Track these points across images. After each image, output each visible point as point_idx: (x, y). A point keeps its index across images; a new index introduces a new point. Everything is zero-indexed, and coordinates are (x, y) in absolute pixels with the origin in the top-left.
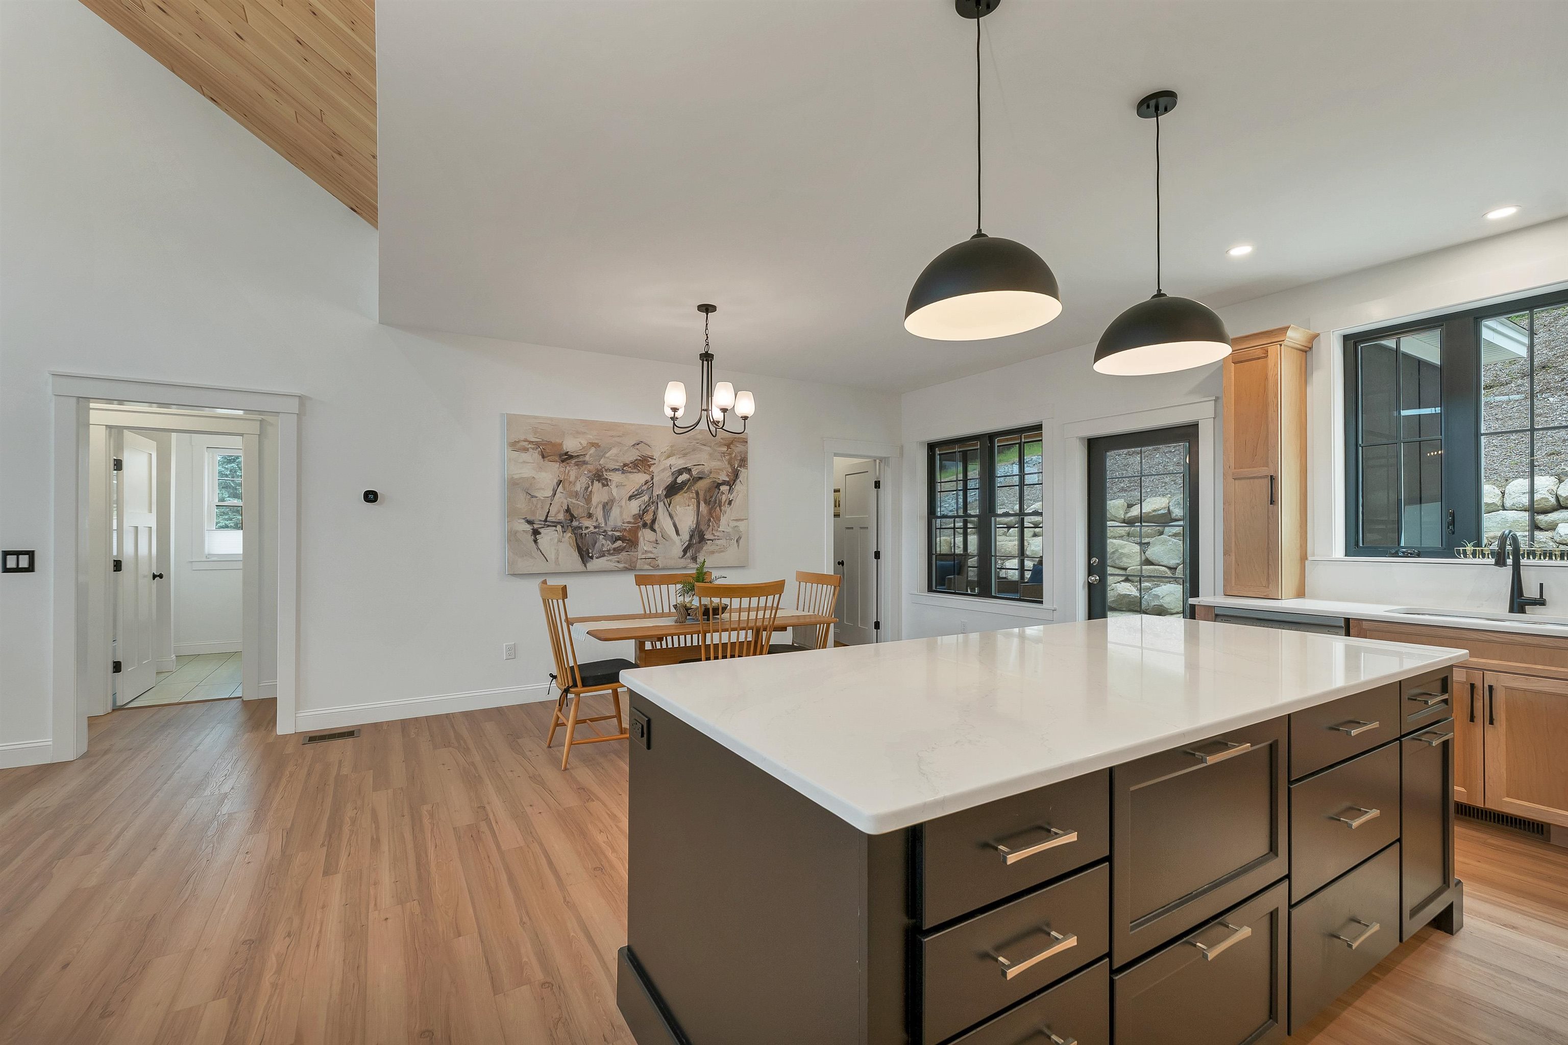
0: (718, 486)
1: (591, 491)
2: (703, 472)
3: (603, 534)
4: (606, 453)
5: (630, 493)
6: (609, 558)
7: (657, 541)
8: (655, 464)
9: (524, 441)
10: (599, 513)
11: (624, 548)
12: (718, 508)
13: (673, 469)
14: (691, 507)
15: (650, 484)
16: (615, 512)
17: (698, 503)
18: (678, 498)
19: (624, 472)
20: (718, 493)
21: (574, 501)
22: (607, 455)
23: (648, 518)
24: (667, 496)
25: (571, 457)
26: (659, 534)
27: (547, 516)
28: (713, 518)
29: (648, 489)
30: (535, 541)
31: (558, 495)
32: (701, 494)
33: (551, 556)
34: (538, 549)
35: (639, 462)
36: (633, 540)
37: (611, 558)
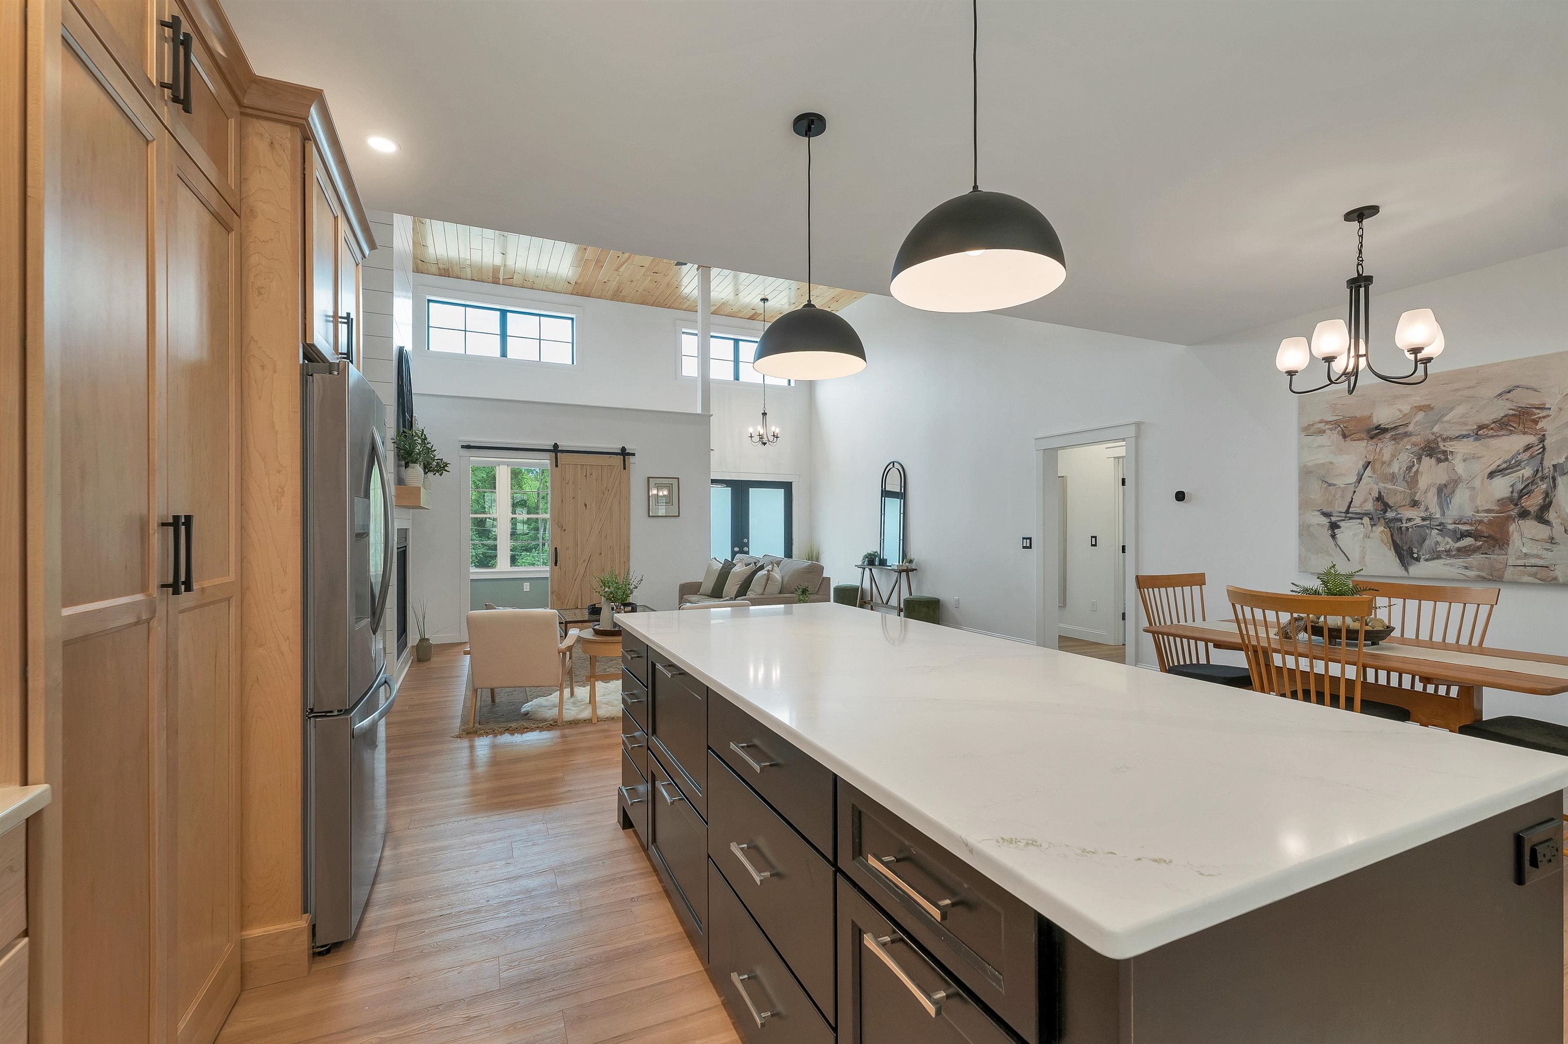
1: (1417, 471)
3: (1439, 528)
4: (1444, 415)
5: (1492, 468)
6: (1448, 562)
7: (1553, 538)
8: (1548, 416)
9: (1320, 422)
10: (1431, 501)
11: (1479, 548)
15: (1536, 450)
16: (1461, 496)
19: (1477, 437)
21: (1389, 486)
22: (1446, 418)
23: (1533, 503)
25: (1385, 430)
26: (1558, 528)
27: (1349, 507)
29: (1532, 457)
30: (1333, 536)
31: (1365, 479)
33: (1355, 555)
34: (1337, 545)
35: (1512, 418)
36: (1498, 536)
37: (1452, 561)
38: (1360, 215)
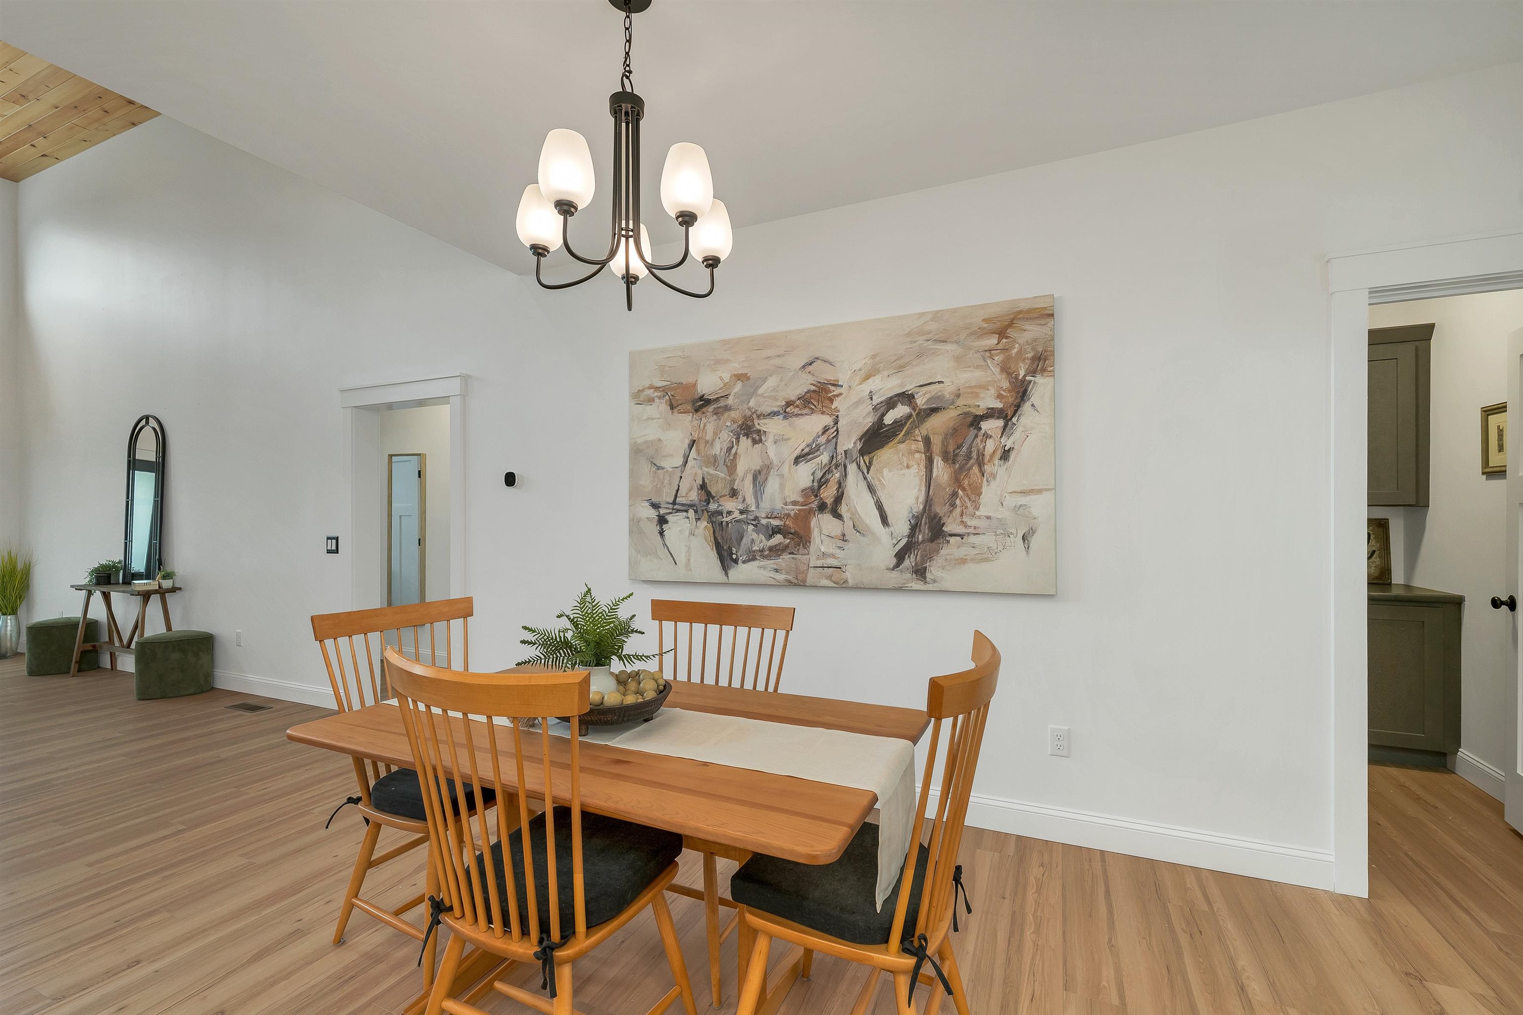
0: (976, 421)
1: (736, 453)
2: (939, 398)
3: (754, 523)
4: (758, 388)
5: (798, 452)
6: (762, 563)
7: (844, 535)
8: (841, 394)
9: (650, 387)
10: (747, 488)
11: (787, 547)
12: (975, 469)
13: (877, 400)
14: (914, 470)
15: (832, 433)
16: (772, 486)
17: (930, 461)
18: (886, 455)
19: (786, 416)
20: (976, 436)
21: (711, 471)
22: (760, 391)
23: (828, 494)
24: (862, 452)
25: (708, 402)
26: (849, 524)
27: (676, 496)
28: (964, 490)
29: (828, 441)
30: (661, 533)
31: (691, 462)
32: (937, 442)
33: (681, 558)
34: (665, 545)
35: (813, 395)
36: (802, 533)
37: (766, 562)
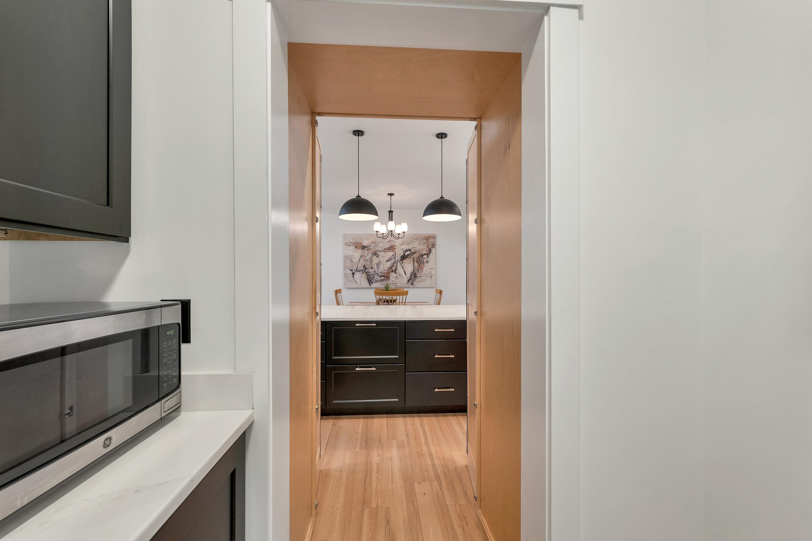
0: (422, 255)
1: (372, 259)
2: (416, 251)
3: (377, 274)
4: (378, 245)
5: (387, 259)
7: (397, 277)
8: (396, 248)
9: (350, 242)
10: (375, 267)
11: (385, 279)
12: (422, 264)
13: (404, 250)
14: (411, 264)
15: (394, 256)
16: (381, 266)
17: (414, 262)
18: (405, 261)
19: (384, 252)
20: (422, 258)
21: (366, 263)
22: (378, 246)
23: (394, 268)
24: (401, 260)
25: (365, 247)
26: (398, 274)
27: (357, 268)
28: (420, 268)
29: (394, 258)
30: (353, 277)
31: (361, 261)
32: (415, 259)
33: (359, 282)
34: (354, 279)
35: (390, 248)
36: (388, 276)
37: (380, 283)
38: (391, 195)
